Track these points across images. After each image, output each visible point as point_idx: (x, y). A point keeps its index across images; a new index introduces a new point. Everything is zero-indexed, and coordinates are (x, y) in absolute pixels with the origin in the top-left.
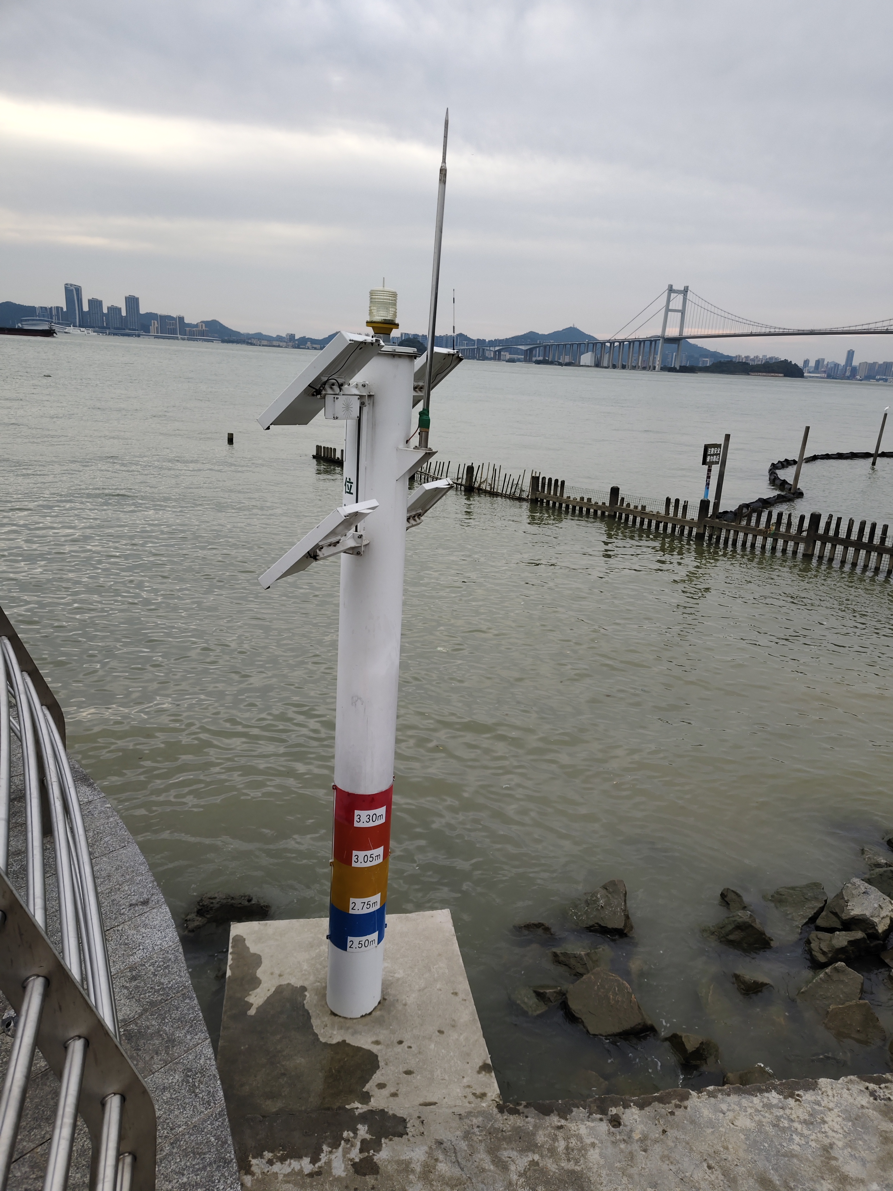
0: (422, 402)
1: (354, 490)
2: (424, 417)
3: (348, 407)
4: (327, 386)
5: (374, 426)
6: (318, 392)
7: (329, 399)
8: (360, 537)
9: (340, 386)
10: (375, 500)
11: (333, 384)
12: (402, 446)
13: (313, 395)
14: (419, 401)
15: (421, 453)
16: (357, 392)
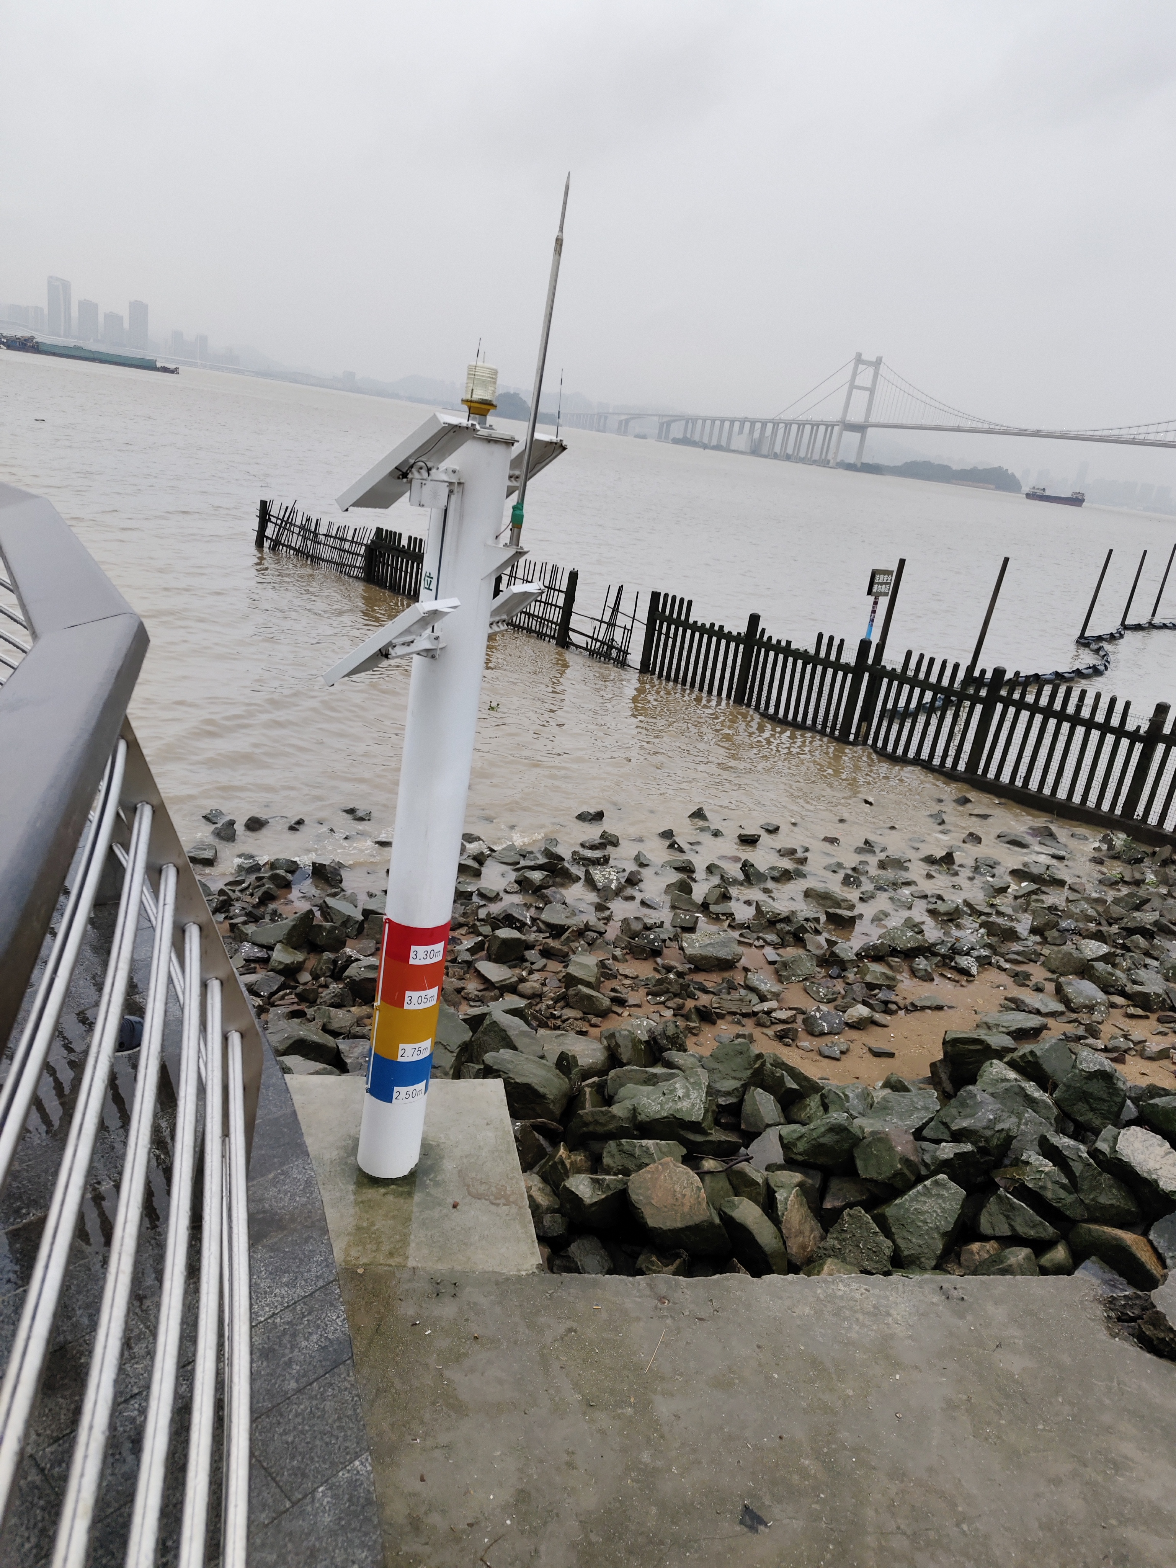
0: (517, 493)
1: (433, 586)
2: (518, 512)
3: (435, 495)
4: (414, 470)
5: (461, 516)
6: (405, 475)
7: (416, 484)
8: (437, 638)
9: (429, 470)
10: (456, 599)
11: (421, 468)
12: (491, 541)
13: (399, 478)
14: (513, 492)
15: (511, 552)
16: (446, 479)
